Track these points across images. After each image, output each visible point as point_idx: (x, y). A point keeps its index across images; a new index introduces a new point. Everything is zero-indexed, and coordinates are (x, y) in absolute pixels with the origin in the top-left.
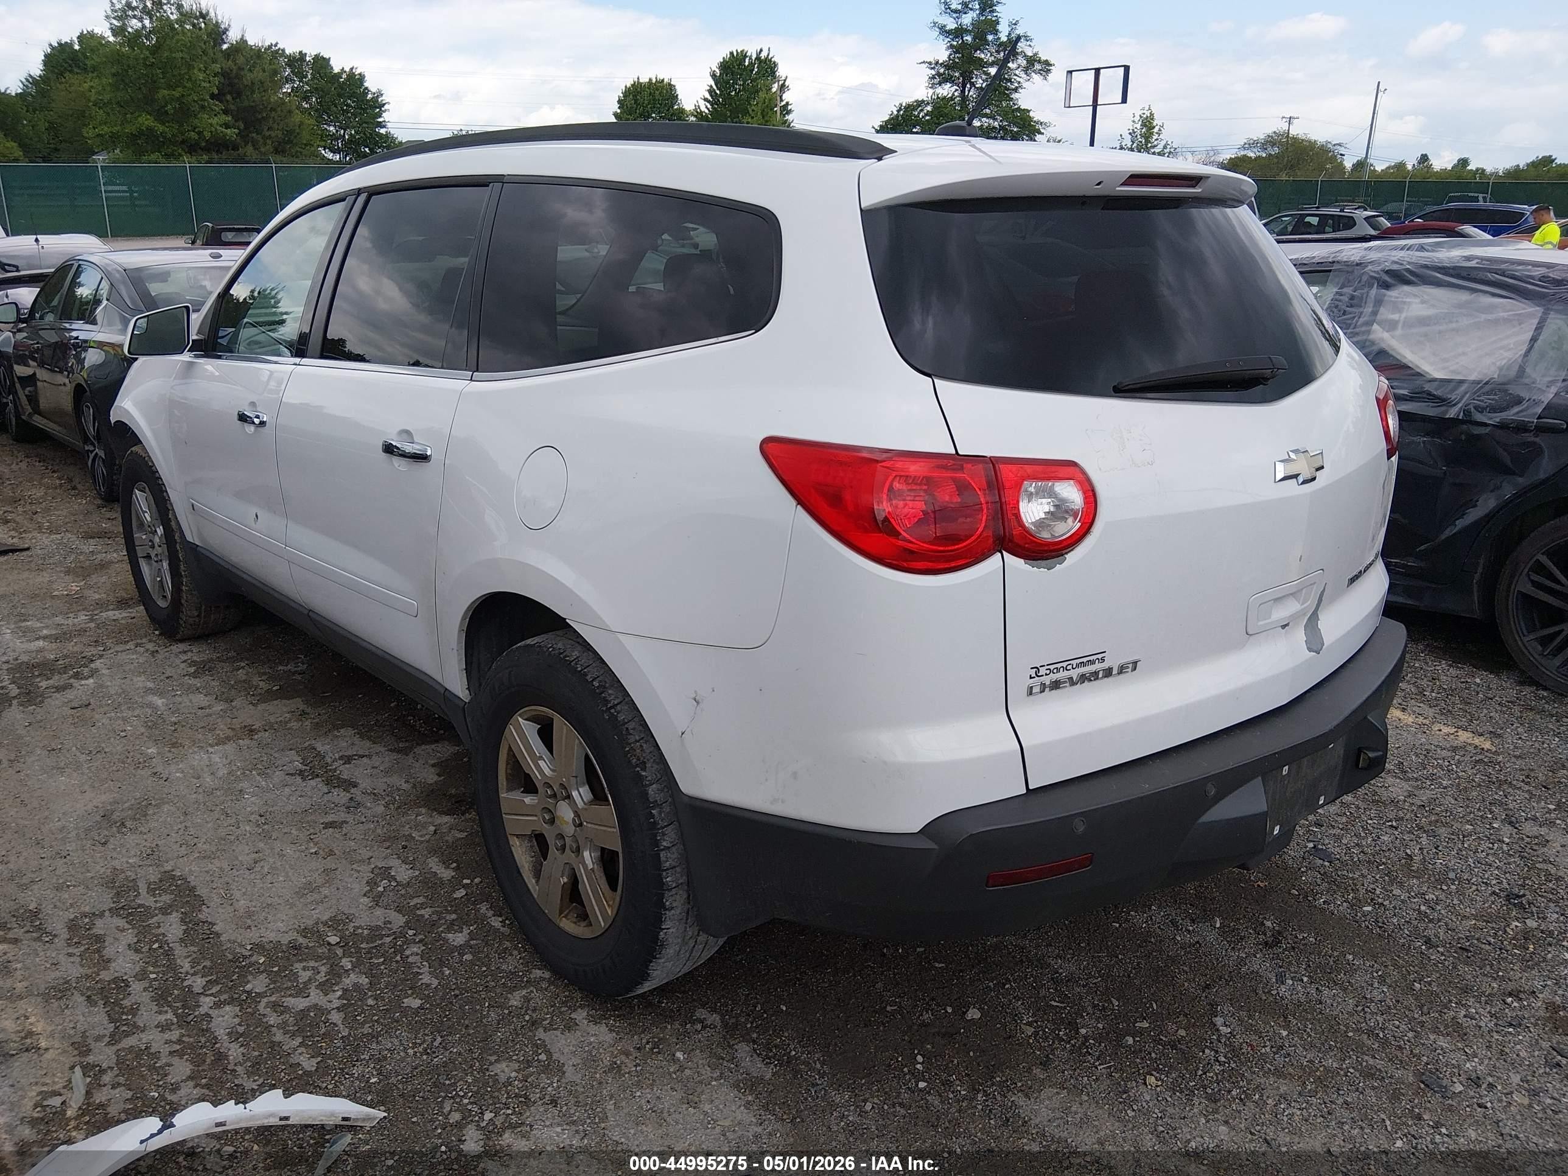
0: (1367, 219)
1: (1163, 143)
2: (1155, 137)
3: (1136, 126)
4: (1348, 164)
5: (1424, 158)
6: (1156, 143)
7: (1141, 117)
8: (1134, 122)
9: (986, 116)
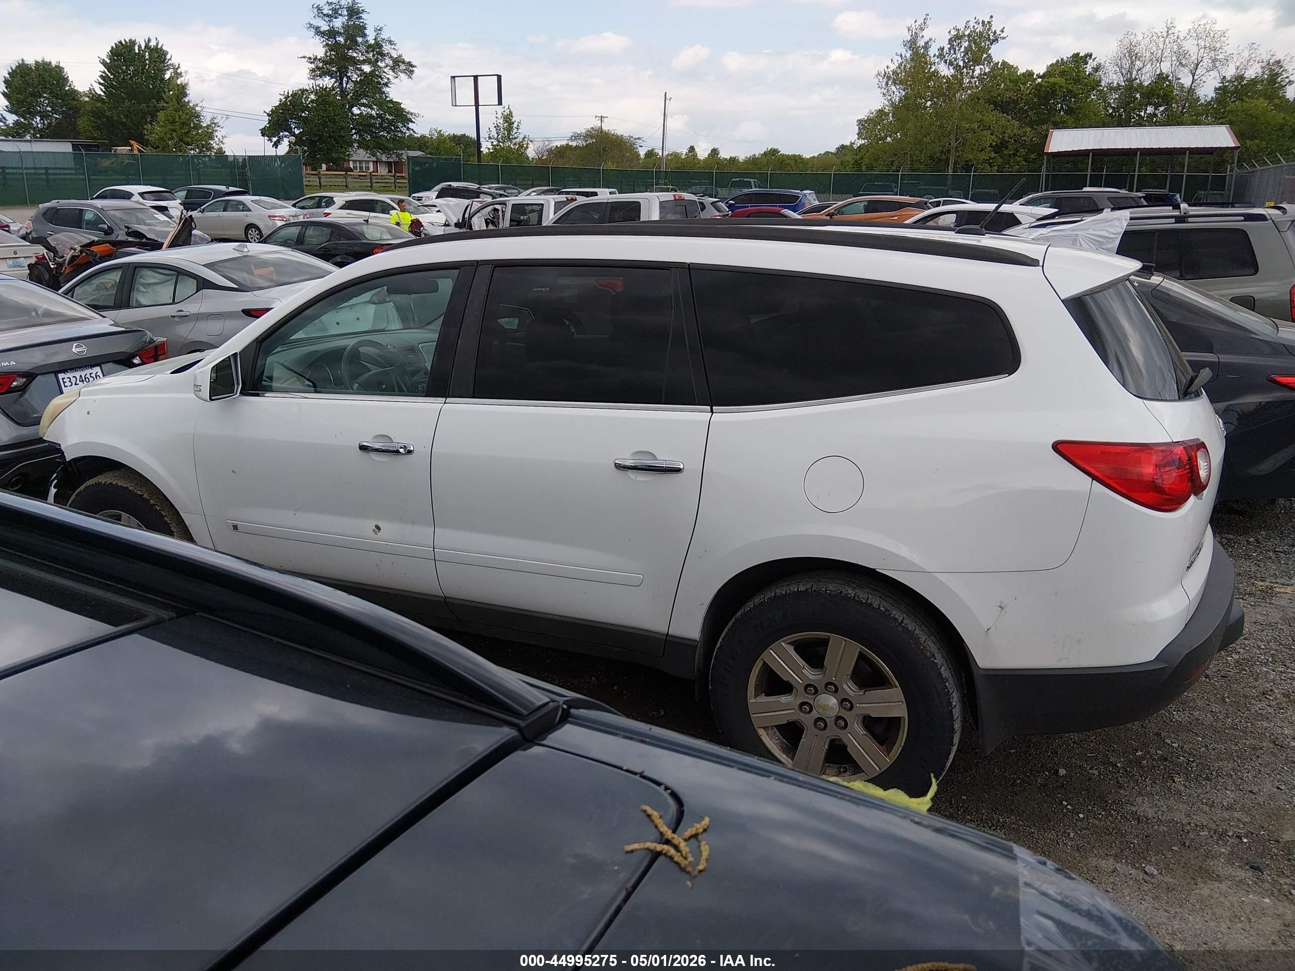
0: (712, 203)
1: (521, 136)
2: (515, 131)
3: (499, 121)
4: (642, 153)
5: (692, 149)
6: (516, 135)
7: (503, 114)
8: (497, 117)
9: (364, 105)
